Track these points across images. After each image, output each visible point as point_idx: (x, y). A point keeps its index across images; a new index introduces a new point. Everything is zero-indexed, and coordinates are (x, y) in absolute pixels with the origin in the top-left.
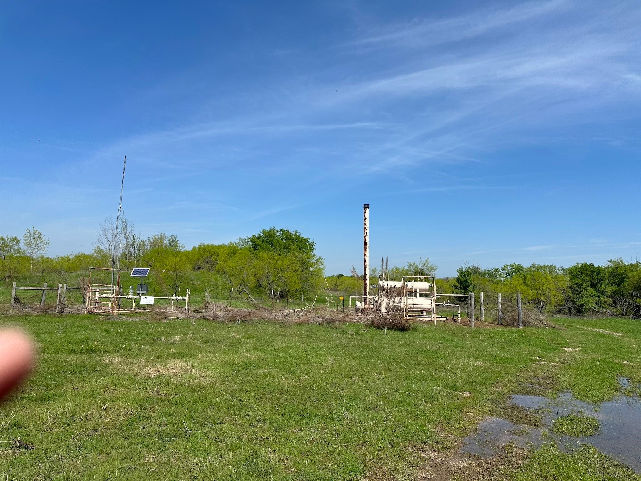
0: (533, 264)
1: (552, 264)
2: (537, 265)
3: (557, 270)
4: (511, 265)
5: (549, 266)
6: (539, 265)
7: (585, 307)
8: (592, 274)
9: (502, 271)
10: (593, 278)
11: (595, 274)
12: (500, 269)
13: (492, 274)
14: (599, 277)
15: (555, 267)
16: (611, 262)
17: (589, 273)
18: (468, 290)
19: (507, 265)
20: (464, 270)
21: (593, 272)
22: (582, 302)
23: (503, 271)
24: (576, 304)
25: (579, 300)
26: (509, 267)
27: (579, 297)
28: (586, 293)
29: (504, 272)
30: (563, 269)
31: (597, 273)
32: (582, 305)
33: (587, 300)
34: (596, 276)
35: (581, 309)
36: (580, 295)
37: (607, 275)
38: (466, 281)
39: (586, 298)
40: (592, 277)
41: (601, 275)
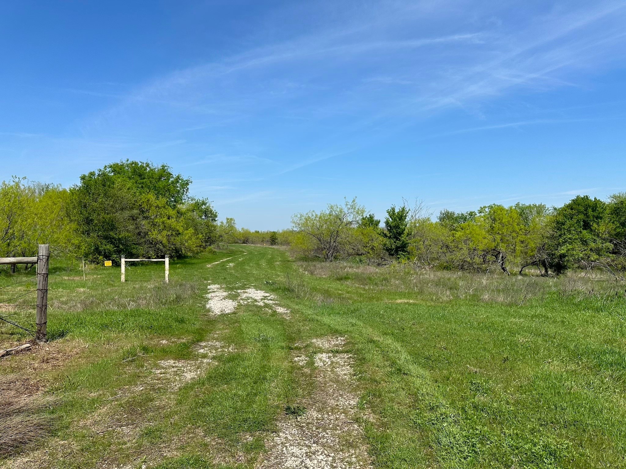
0: (517, 204)
1: (541, 203)
2: (522, 204)
3: (546, 210)
4: (490, 206)
5: (537, 205)
6: (524, 205)
7: (567, 258)
8: (586, 210)
9: (478, 215)
10: (587, 216)
11: (590, 210)
12: (477, 212)
13: (466, 218)
14: (595, 214)
15: (544, 207)
16: (614, 197)
17: (582, 209)
18: (400, 239)
19: (485, 207)
20: (397, 211)
21: (587, 207)
22: (563, 250)
23: (480, 214)
24: (554, 254)
25: (558, 247)
26: (487, 210)
27: (559, 244)
28: (569, 236)
29: (482, 214)
30: (555, 209)
31: (593, 209)
32: (562, 256)
33: (570, 247)
34: (592, 213)
35: (562, 261)
36: (561, 240)
37: (608, 211)
38: (397, 227)
39: (570, 245)
40: (586, 214)
41: (598, 211)
